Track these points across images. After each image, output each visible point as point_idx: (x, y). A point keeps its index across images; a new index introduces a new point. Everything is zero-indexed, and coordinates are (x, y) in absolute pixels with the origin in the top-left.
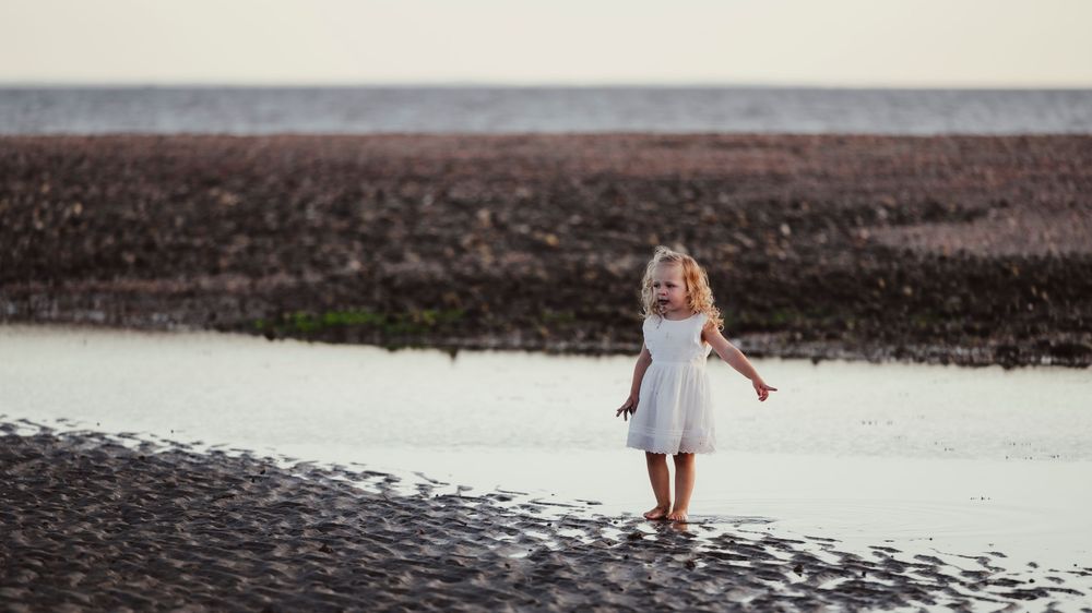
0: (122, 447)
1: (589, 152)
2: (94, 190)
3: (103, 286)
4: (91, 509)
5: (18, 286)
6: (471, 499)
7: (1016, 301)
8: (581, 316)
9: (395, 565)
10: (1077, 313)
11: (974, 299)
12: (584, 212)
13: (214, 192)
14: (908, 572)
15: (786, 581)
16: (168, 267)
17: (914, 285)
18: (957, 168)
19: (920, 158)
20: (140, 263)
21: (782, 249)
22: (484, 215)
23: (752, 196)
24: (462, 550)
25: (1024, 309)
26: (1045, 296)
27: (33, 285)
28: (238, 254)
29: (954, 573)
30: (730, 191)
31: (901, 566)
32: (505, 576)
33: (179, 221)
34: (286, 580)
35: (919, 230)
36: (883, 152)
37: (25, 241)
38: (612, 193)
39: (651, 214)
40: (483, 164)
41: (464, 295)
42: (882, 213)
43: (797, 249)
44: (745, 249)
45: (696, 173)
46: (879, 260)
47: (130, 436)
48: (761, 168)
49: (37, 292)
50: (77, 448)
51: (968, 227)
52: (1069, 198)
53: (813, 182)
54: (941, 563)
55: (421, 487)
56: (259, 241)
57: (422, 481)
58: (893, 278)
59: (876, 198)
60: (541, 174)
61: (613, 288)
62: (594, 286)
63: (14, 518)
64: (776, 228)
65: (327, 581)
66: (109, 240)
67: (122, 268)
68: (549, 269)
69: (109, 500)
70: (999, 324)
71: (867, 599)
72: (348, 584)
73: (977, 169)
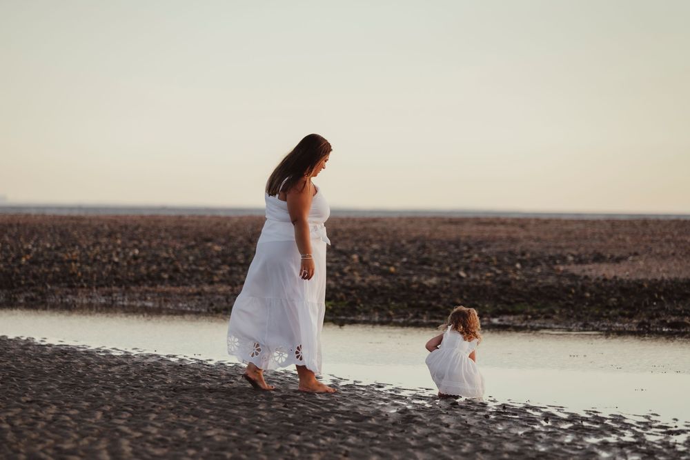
0: (169, 361)
1: (410, 226)
2: (145, 243)
3: (151, 289)
4: (157, 387)
5: (106, 289)
6: (362, 386)
7: (647, 300)
8: (410, 305)
9: (325, 414)
10: (681, 307)
11: (623, 299)
12: (409, 256)
13: (209, 244)
14: (606, 422)
15: (541, 425)
16: (186, 280)
17: (591, 292)
18: (611, 236)
19: (589, 231)
20: (171, 278)
21: (517, 275)
22: (355, 257)
23: (499, 249)
24: (361, 408)
25: (651, 304)
26: (662, 298)
27: (114, 288)
28: (224, 275)
29: (633, 423)
30: (488, 247)
31: (603, 419)
32: (386, 420)
33: (191, 258)
34: (267, 419)
35: (591, 266)
36: (569, 228)
37: (109, 267)
38: (424, 247)
39: (445, 257)
40: (354, 232)
41: (347, 295)
42: (571, 258)
43: (525, 275)
44: (497, 275)
45: (469, 237)
46: (571, 280)
47: (174, 356)
48: (504, 235)
49: (116, 292)
50: (145, 361)
51: (617, 265)
52: (672, 251)
53: (532, 243)
54: (625, 418)
55: (334, 381)
56: (234, 268)
57: (334, 378)
58: (579, 288)
59: (567, 251)
60: (385, 237)
61: (427, 292)
62: (417, 291)
63: (116, 390)
64: (513, 265)
65: (290, 420)
66: (154, 267)
67: (162, 280)
68: (392, 283)
69: (165, 383)
70: (638, 312)
71: (587, 433)
72: (301, 422)
73: (621, 237)
